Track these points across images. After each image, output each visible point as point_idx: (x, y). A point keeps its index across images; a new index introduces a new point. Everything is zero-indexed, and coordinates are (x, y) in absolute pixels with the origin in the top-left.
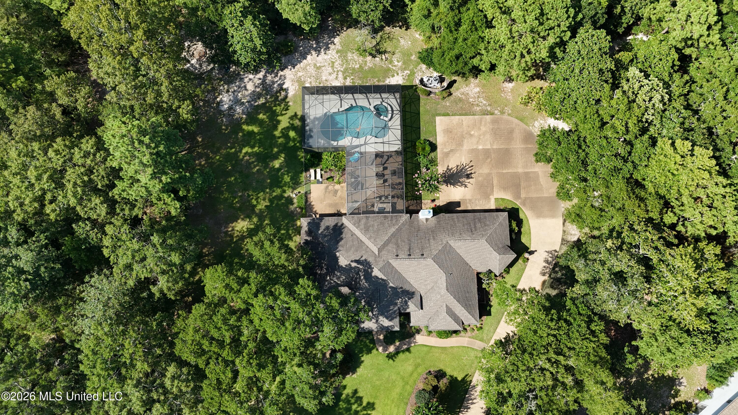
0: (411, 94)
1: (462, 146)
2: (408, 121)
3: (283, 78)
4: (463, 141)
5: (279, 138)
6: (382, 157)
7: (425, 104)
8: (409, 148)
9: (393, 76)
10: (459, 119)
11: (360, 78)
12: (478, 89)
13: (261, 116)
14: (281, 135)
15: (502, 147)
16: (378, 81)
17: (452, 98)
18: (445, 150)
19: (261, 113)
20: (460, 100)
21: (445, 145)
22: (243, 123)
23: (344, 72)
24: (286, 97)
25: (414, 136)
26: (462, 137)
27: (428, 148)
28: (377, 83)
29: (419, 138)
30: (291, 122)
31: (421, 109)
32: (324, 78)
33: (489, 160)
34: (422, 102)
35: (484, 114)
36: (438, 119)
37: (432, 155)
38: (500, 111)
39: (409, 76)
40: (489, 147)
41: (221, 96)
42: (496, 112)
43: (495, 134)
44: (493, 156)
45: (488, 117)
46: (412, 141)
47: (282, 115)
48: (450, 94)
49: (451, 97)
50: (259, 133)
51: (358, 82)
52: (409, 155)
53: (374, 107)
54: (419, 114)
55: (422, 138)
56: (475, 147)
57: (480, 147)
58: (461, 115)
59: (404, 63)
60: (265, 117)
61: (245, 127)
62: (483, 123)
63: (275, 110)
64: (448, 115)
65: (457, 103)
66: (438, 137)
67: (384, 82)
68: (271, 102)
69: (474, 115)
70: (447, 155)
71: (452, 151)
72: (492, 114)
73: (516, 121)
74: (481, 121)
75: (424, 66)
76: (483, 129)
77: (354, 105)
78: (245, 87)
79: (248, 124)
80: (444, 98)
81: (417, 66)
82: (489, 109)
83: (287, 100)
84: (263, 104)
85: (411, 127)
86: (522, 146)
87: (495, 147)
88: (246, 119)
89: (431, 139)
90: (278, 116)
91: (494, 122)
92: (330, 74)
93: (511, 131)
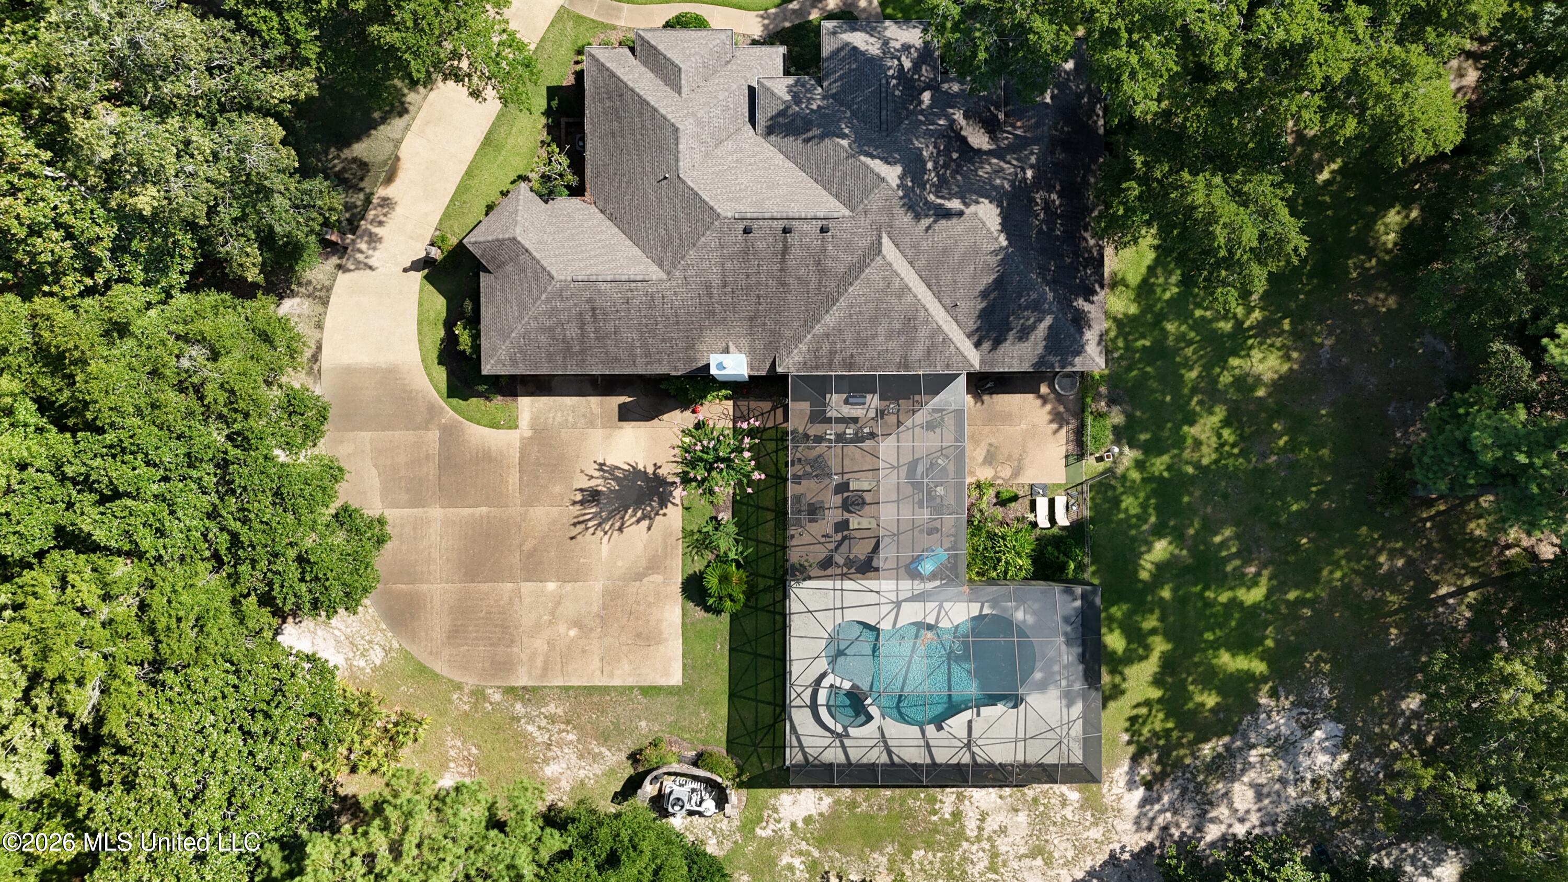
0: (754, 759)
1: (606, 592)
2: (767, 673)
3: (1145, 824)
4: (604, 607)
5: (1154, 631)
6: (849, 563)
7: (713, 725)
8: (766, 590)
9: (808, 820)
10: (611, 675)
11: (911, 814)
12: (551, 770)
13: (1210, 700)
14: (1151, 639)
15: (485, 587)
16: (853, 804)
17: (630, 745)
18: (658, 578)
19: (1212, 710)
20: (604, 738)
21: (657, 594)
22: (1264, 679)
23: (960, 835)
24: (1136, 759)
25: (748, 624)
26: (604, 619)
27: (712, 582)
28: (860, 795)
29: (734, 618)
30: (1118, 679)
31: (724, 711)
32: (1022, 817)
33: (528, 546)
34: (721, 734)
35: (534, 690)
36: (675, 678)
37: (698, 565)
38: (485, 698)
39: (760, 819)
40: (527, 587)
41: (1336, 766)
42: (497, 697)
43: (505, 628)
44: (515, 559)
45: (522, 679)
46: (756, 609)
47: (1147, 703)
48: (634, 757)
49: (634, 748)
50: (1215, 646)
51: (916, 799)
52: (765, 567)
53: (870, 718)
54: (732, 696)
55: (725, 617)
56: (568, 587)
57: (551, 586)
58: (605, 690)
59: (771, 862)
60: (1198, 699)
61: (1259, 667)
62: (539, 662)
63: (1166, 719)
64: (647, 691)
65: (616, 725)
66: (679, 621)
67: (837, 802)
68: (1180, 745)
69: (567, 689)
70: (654, 565)
71: (639, 577)
72: (510, 691)
73: (440, 667)
74: (545, 669)
75: (711, 848)
76: (540, 644)
77: (930, 729)
78: (1259, 797)
79: (1249, 676)
80: (655, 744)
81: (733, 851)
82: (518, 706)
83: (1132, 749)
84: (1207, 740)
85: (756, 655)
86: (425, 587)
87: (509, 586)
88: (1257, 690)
89: (699, 613)
90: (1160, 701)
91: (504, 666)
92: (1003, 831)
93: (455, 634)
